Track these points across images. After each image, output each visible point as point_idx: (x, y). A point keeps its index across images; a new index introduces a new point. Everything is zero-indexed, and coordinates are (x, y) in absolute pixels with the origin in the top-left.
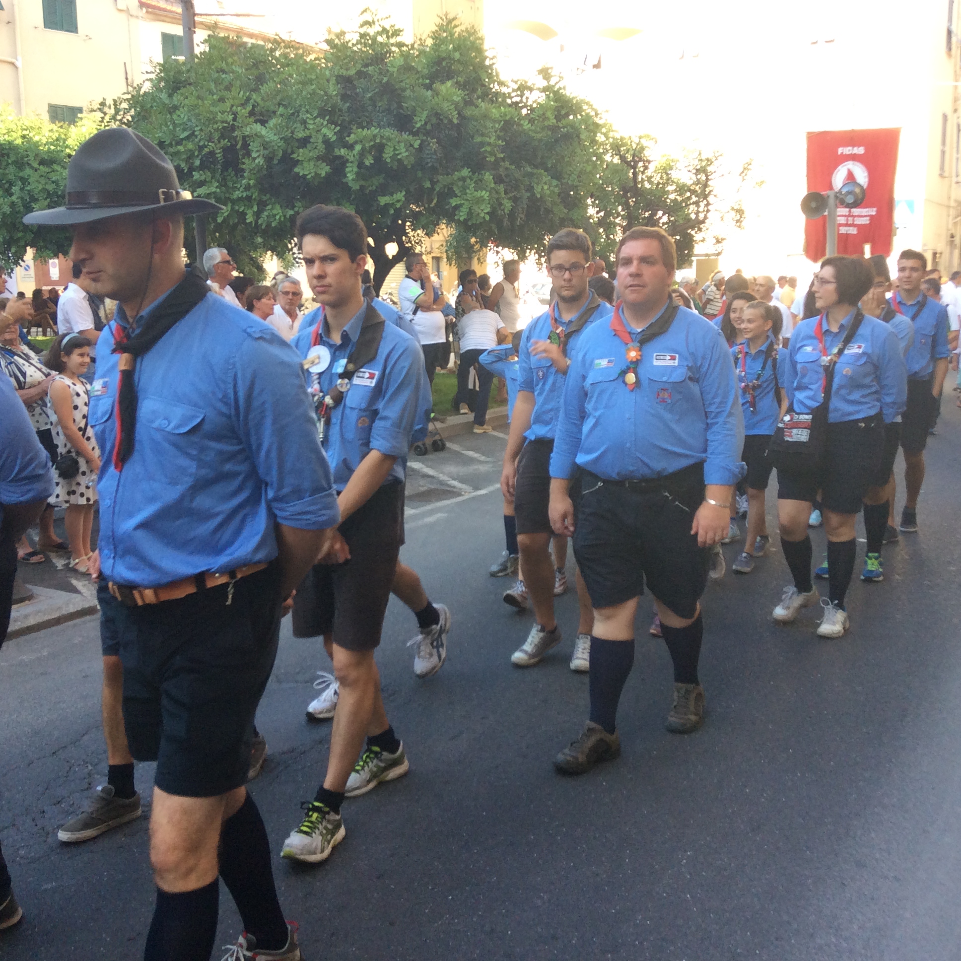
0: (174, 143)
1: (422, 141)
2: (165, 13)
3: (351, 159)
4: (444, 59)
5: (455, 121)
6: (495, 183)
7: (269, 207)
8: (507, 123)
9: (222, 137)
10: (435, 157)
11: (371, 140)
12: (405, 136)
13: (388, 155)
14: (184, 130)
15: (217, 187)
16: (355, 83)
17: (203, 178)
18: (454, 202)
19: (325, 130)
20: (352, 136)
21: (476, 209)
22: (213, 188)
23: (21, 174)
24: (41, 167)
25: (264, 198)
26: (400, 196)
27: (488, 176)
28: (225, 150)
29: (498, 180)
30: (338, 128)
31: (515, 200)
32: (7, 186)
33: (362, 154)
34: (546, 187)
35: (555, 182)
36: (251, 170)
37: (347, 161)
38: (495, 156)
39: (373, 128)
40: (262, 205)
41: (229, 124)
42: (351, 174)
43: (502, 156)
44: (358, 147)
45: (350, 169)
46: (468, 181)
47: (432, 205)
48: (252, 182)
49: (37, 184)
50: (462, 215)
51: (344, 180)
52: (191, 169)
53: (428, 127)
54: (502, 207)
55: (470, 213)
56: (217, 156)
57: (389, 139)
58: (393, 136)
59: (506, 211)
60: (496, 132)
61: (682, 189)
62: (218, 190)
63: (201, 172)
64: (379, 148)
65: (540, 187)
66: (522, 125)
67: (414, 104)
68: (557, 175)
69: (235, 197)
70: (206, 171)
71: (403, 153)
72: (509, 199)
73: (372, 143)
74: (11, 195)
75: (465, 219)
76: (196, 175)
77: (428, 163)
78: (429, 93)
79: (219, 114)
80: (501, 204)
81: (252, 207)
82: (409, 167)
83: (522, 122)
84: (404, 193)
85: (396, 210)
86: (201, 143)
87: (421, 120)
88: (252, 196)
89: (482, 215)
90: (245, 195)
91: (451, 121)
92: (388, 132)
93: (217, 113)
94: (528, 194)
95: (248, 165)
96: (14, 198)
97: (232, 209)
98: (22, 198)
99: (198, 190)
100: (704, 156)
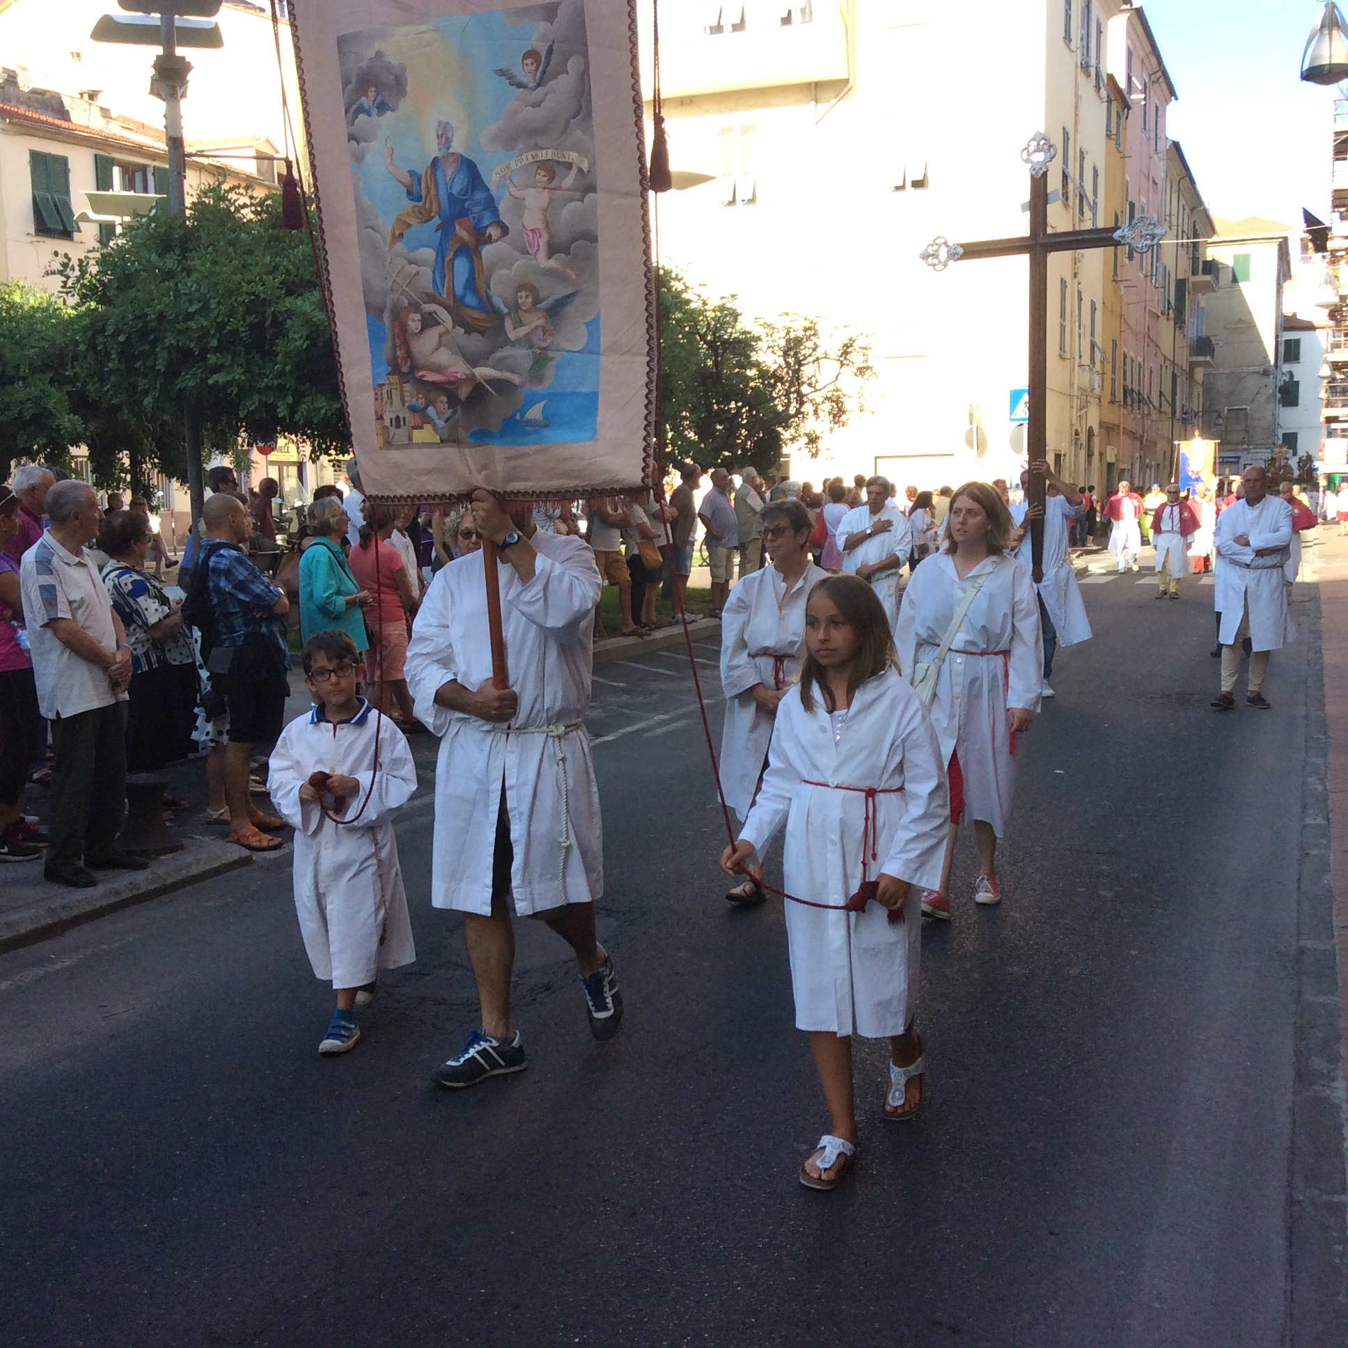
0: (180, 318)
2: (36, 125)
7: (310, 398)
9: (248, 312)
14: (191, 302)
15: (242, 374)
17: (220, 362)
22: (238, 374)
25: (302, 388)
28: (252, 327)
36: (286, 353)
40: (299, 397)
41: (258, 296)
48: (288, 368)
52: (204, 351)
56: (243, 335)
61: (763, 374)
62: (243, 377)
63: (218, 354)
69: (263, 385)
70: (224, 353)
76: (212, 359)
79: (243, 284)
81: (285, 397)
86: (219, 320)
88: (285, 385)
90: (276, 382)
93: (240, 283)
95: (281, 347)
97: (260, 400)
99: (215, 377)
100: (792, 335)
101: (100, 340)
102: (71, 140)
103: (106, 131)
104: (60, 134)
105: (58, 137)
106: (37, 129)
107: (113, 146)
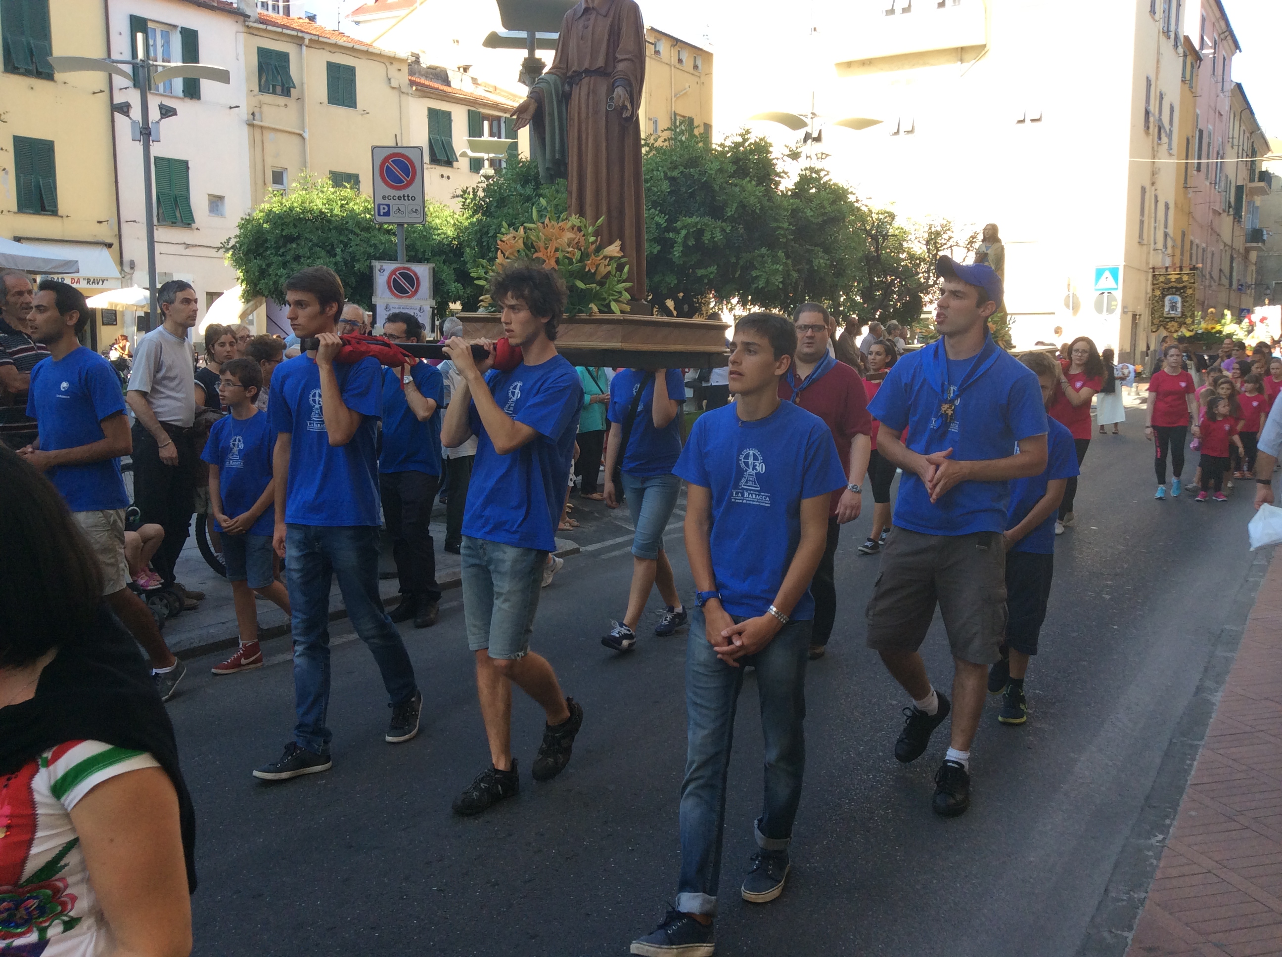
1: (733, 227)
2: (432, 91)
3: (679, 240)
4: (741, 160)
5: (758, 211)
6: (787, 259)
8: (793, 211)
10: (741, 239)
11: (694, 227)
12: (719, 223)
13: (707, 237)
16: (678, 181)
18: (754, 273)
19: (657, 219)
20: (679, 223)
21: (773, 279)
23: (341, 238)
24: (363, 233)
26: (713, 269)
27: (781, 254)
29: (788, 257)
30: (667, 216)
31: (798, 271)
32: (329, 248)
33: (686, 237)
34: (822, 261)
35: (826, 257)
37: (676, 242)
38: (786, 237)
39: (694, 217)
42: (677, 252)
43: (792, 237)
44: (684, 232)
45: (677, 248)
46: (766, 257)
47: (737, 275)
49: (358, 248)
50: (761, 284)
51: (670, 256)
53: (736, 216)
54: (791, 277)
55: (767, 282)
57: (705, 224)
58: (710, 223)
59: (794, 280)
60: (788, 219)
61: (912, 257)
64: (700, 233)
65: (817, 261)
66: (805, 213)
67: (724, 197)
68: (827, 251)
71: (719, 236)
72: (794, 270)
73: (695, 229)
74: (335, 255)
75: (762, 287)
77: (735, 244)
78: (737, 189)
80: (789, 275)
82: (722, 247)
83: (805, 210)
84: (716, 267)
85: (710, 281)
87: (731, 211)
89: (777, 283)
91: (754, 211)
92: (707, 219)
94: (808, 267)
96: (338, 257)
98: (344, 259)
100: (933, 230)
101: (485, 239)
102: (454, 101)
103: (475, 93)
104: (447, 97)
105: (447, 99)
106: (432, 93)
107: (480, 104)
